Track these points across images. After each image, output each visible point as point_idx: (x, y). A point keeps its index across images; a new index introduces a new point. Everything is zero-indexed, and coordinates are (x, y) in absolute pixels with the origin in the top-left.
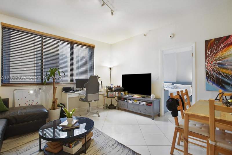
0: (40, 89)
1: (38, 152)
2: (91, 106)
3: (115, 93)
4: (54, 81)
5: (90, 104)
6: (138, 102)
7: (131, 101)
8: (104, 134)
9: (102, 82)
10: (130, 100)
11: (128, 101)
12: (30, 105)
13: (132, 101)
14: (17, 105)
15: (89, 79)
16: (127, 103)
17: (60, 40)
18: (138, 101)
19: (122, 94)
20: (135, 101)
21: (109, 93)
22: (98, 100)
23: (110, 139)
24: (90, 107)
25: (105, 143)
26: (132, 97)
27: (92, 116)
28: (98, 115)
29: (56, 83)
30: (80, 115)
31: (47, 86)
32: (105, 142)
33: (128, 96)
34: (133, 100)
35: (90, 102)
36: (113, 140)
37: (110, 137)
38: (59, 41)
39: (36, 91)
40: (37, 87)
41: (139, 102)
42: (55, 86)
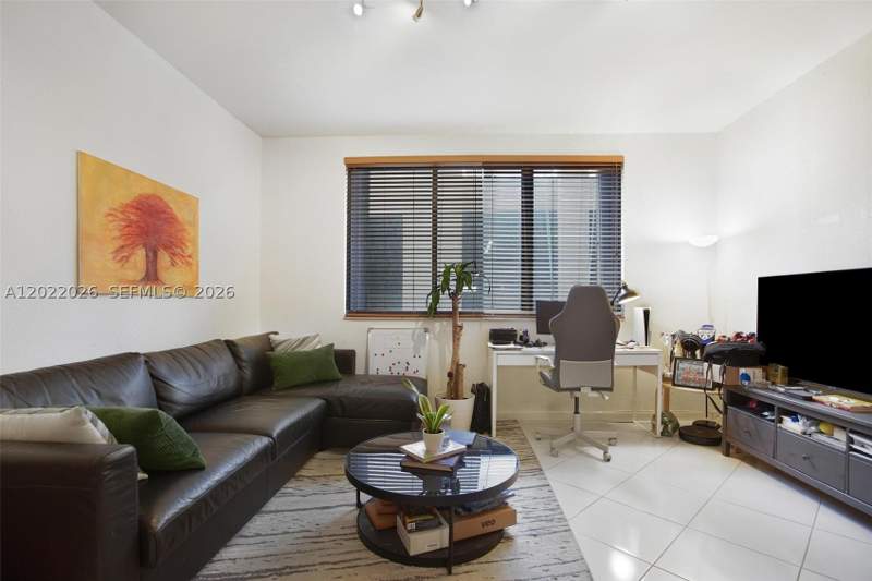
0: (426, 331)
1: (352, 508)
2: (580, 410)
3: (710, 366)
4: (455, 308)
5: (577, 399)
6: (841, 436)
7: (796, 420)
8: (572, 536)
9: (646, 313)
10: (794, 415)
11: (781, 421)
12: (401, 374)
13: (801, 422)
14: (372, 371)
15: (565, 299)
16: (773, 429)
17: (485, 168)
18: (844, 429)
19: (746, 377)
20: (822, 428)
21: (683, 365)
22: (610, 389)
23: (575, 567)
24: (577, 412)
25: (545, 574)
26: (810, 399)
27: (582, 453)
28: (605, 453)
29: (460, 313)
30: (538, 436)
31: (444, 323)
32: (547, 571)
33: (781, 393)
34: (808, 418)
35: (577, 394)
36: (586, 574)
37: (583, 559)
38: (483, 171)
39: (416, 337)
40: (420, 323)
41: (851, 441)
42: (459, 323)
